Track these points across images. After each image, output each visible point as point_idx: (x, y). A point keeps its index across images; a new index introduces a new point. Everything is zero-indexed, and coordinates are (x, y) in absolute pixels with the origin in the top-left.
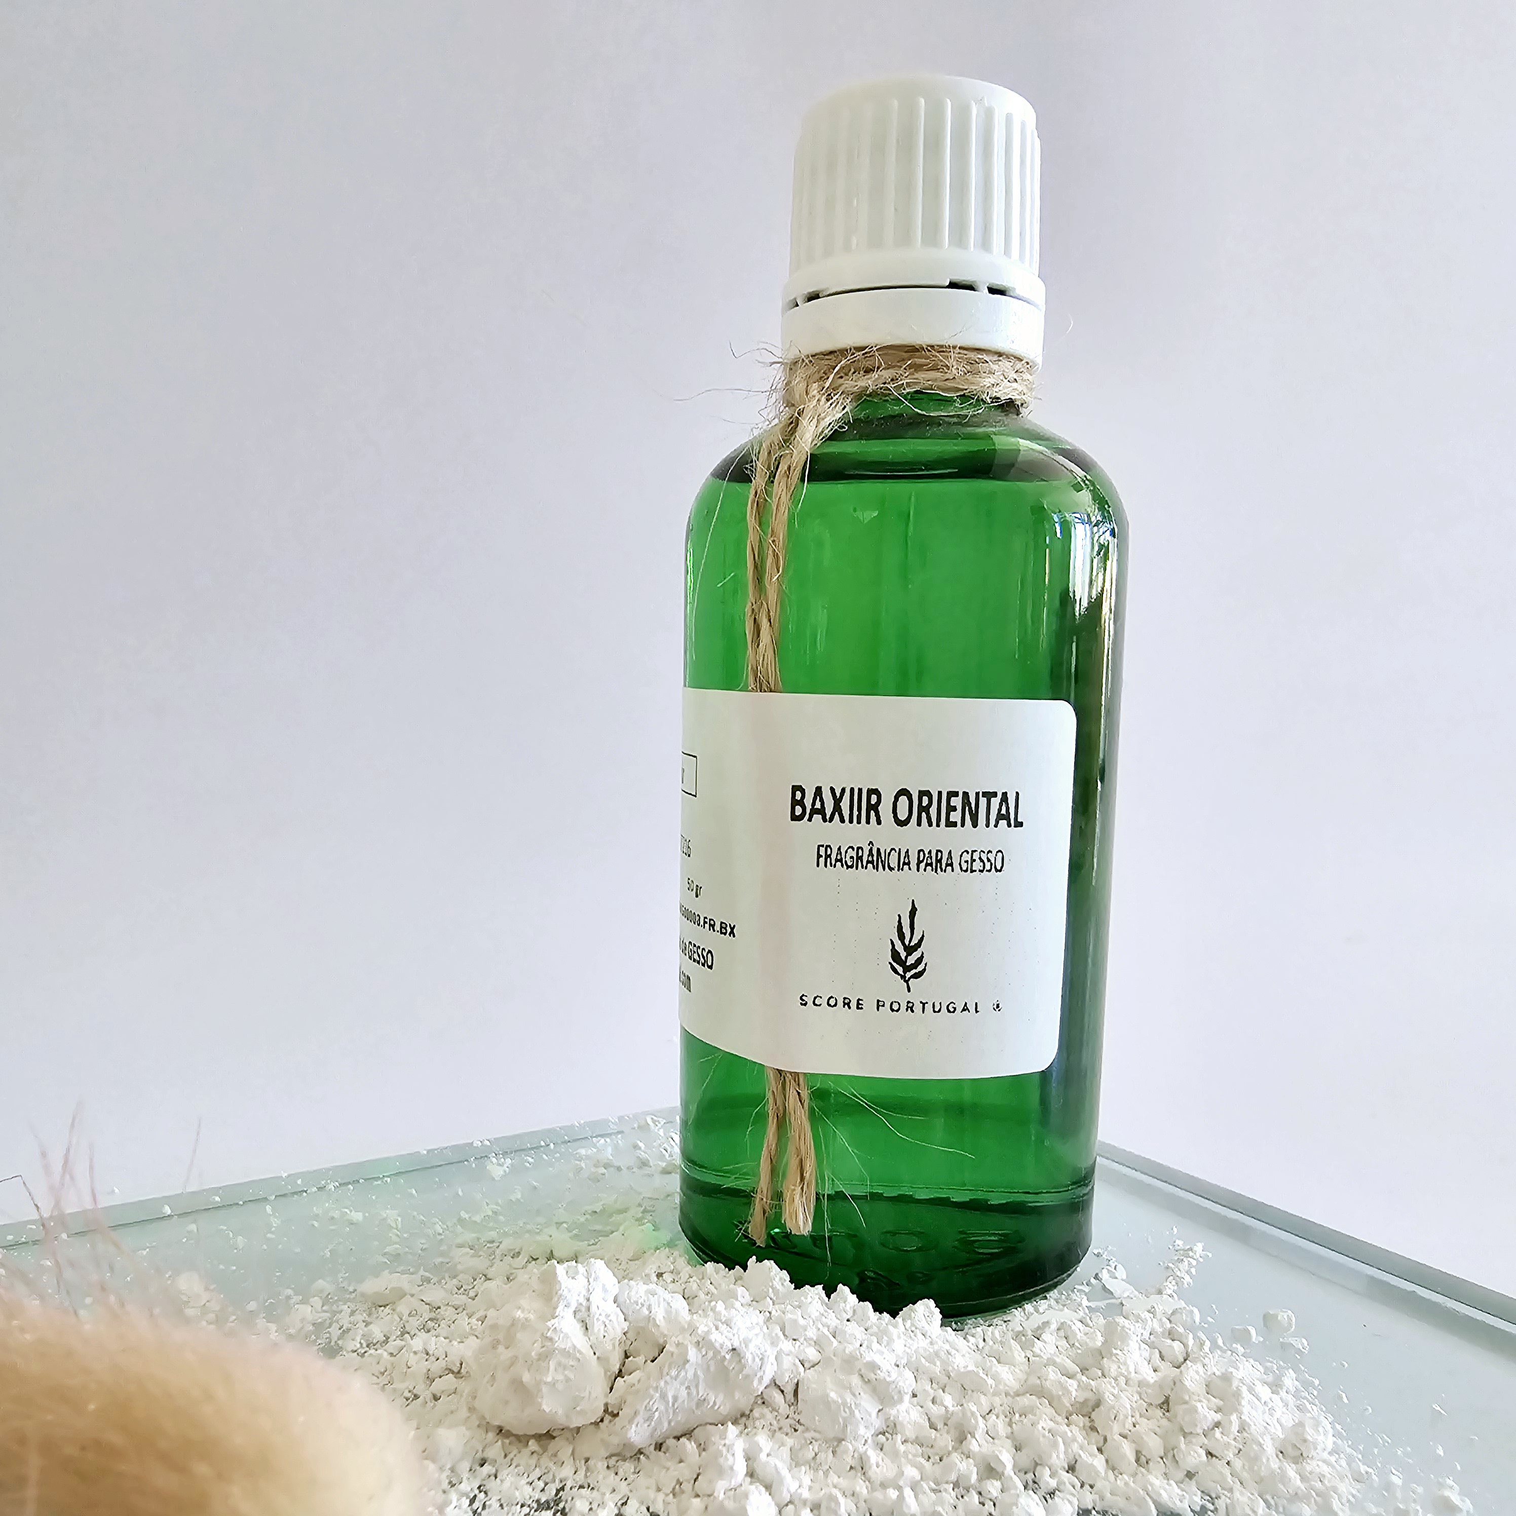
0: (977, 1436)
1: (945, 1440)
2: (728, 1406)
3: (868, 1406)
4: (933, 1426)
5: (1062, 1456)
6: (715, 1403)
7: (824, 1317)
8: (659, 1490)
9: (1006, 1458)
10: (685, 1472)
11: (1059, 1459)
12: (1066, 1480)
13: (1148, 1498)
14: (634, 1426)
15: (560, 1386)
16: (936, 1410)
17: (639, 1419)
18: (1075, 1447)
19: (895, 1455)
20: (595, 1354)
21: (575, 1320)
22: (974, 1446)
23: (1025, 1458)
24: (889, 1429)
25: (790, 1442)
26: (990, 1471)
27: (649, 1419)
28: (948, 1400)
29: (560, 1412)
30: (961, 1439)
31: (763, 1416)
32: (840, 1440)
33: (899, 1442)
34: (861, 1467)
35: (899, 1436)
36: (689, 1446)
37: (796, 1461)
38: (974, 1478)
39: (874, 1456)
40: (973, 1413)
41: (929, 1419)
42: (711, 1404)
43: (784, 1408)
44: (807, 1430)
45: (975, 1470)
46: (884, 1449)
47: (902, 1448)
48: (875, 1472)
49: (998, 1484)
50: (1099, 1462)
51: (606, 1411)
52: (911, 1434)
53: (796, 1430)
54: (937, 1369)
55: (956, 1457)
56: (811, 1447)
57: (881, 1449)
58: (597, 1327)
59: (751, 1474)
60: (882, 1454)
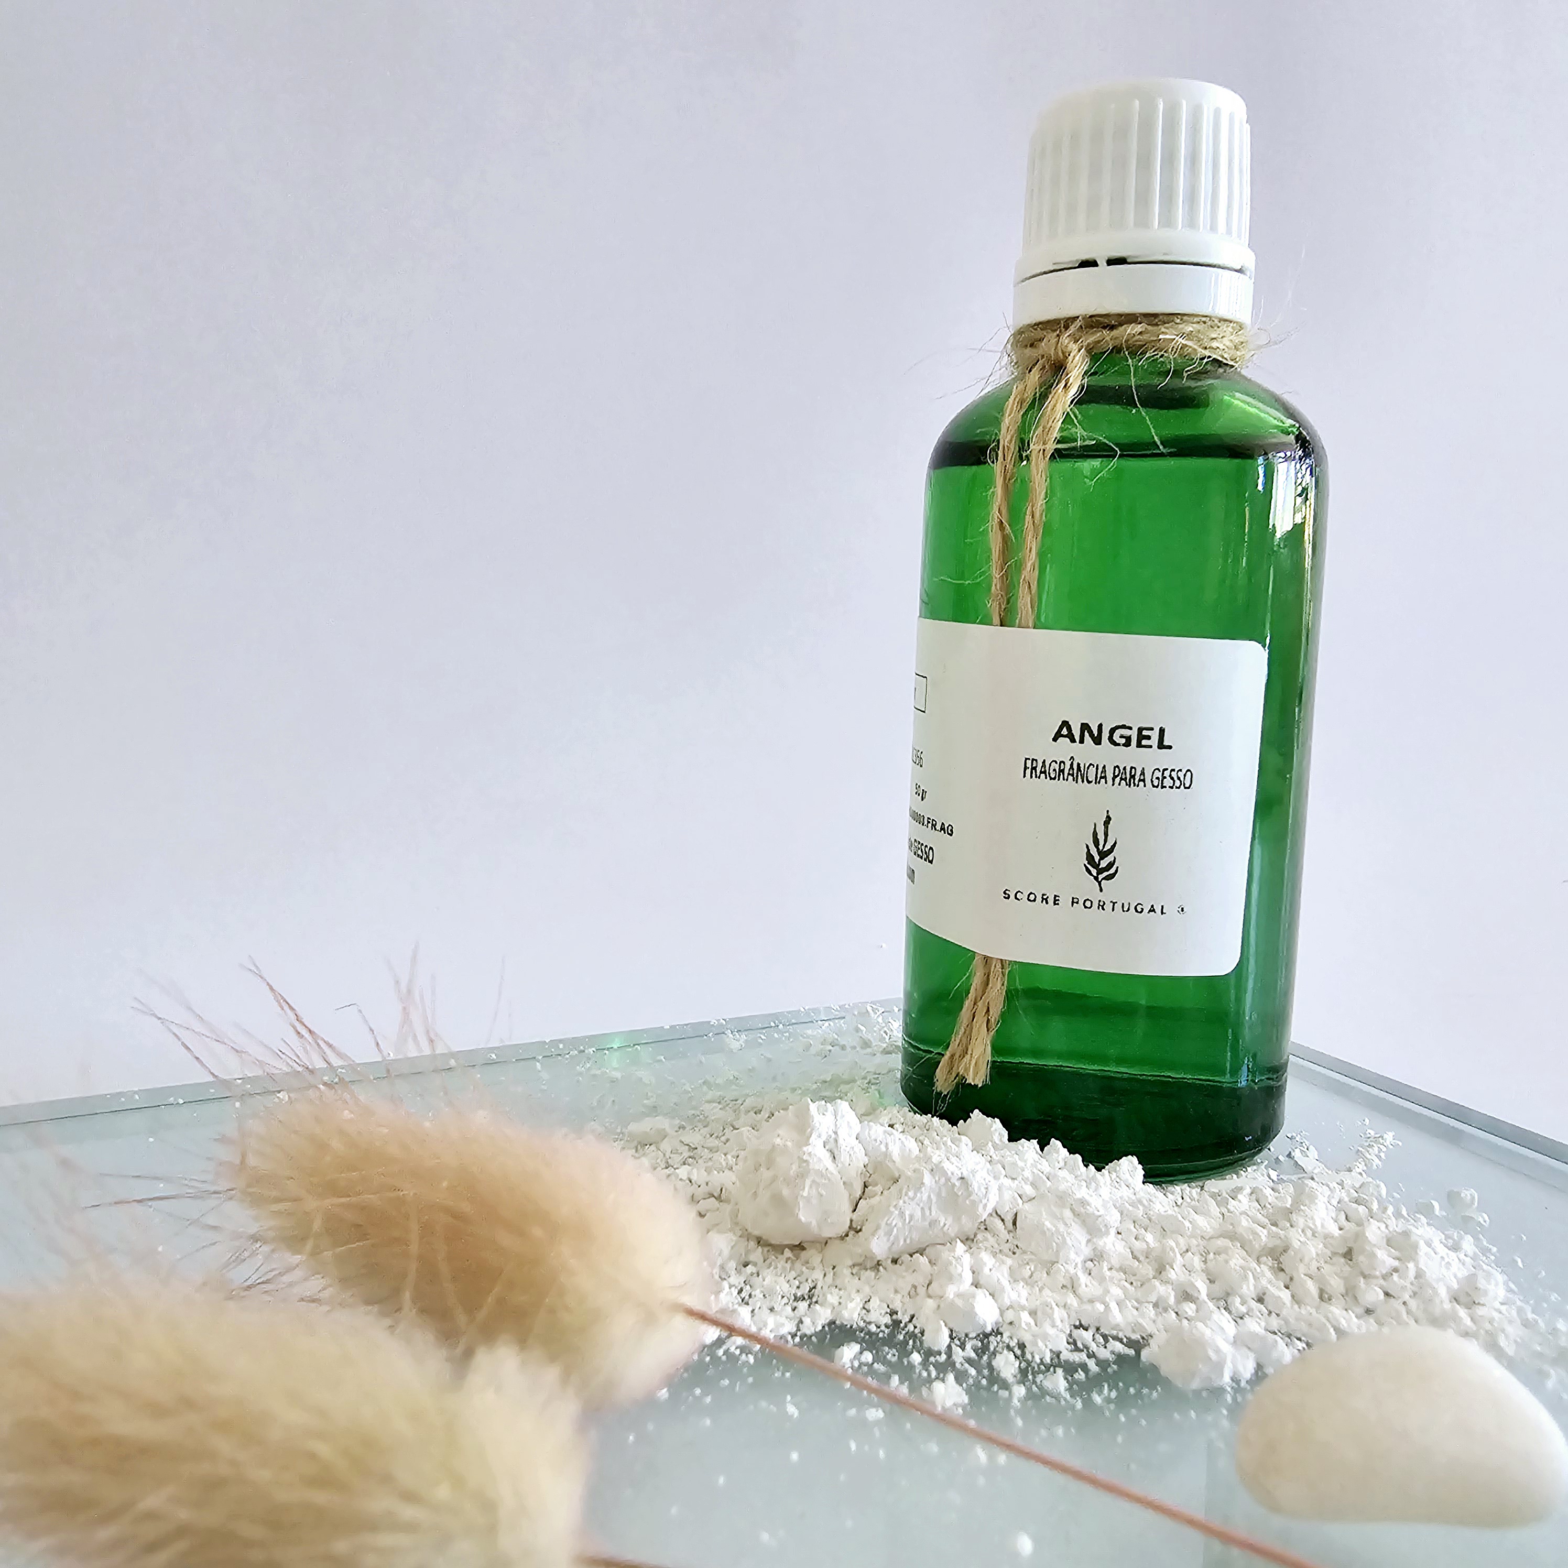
0: (1175, 1267)
1: (1147, 1270)
2: (956, 1230)
3: (1077, 1238)
4: (1135, 1257)
5: (1252, 1288)
6: (945, 1225)
7: (1038, 1164)
8: (896, 1291)
9: (1202, 1286)
10: (921, 1280)
11: (1249, 1289)
12: (1254, 1307)
13: (1328, 1324)
14: (875, 1238)
15: (814, 1201)
16: (1138, 1245)
17: (881, 1232)
18: (1264, 1282)
19: (1102, 1280)
20: (841, 1178)
21: (824, 1151)
22: (1172, 1275)
23: (1217, 1288)
24: (1097, 1257)
25: (1009, 1262)
26: (1187, 1296)
27: (889, 1233)
28: (1149, 1237)
29: (814, 1223)
30: (1160, 1271)
31: (986, 1239)
32: (1053, 1263)
33: (1105, 1269)
34: (1072, 1286)
35: (1105, 1264)
36: (923, 1260)
37: (1014, 1278)
38: (1172, 1301)
39: (1083, 1278)
40: (1172, 1249)
41: (1132, 1253)
42: (942, 1224)
43: (1004, 1234)
44: (1024, 1252)
45: (1173, 1293)
46: (1092, 1274)
47: (1108, 1273)
48: (1082, 1290)
49: (1193, 1306)
50: (1285, 1295)
51: (850, 1228)
52: (1115, 1262)
53: (1014, 1253)
54: (1140, 1212)
55: (1157, 1283)
56: (1028, 1267)
57: (1090, 1274)
58: (844, 1158)
59: (976, 1285)
60: (1090, 1277)
